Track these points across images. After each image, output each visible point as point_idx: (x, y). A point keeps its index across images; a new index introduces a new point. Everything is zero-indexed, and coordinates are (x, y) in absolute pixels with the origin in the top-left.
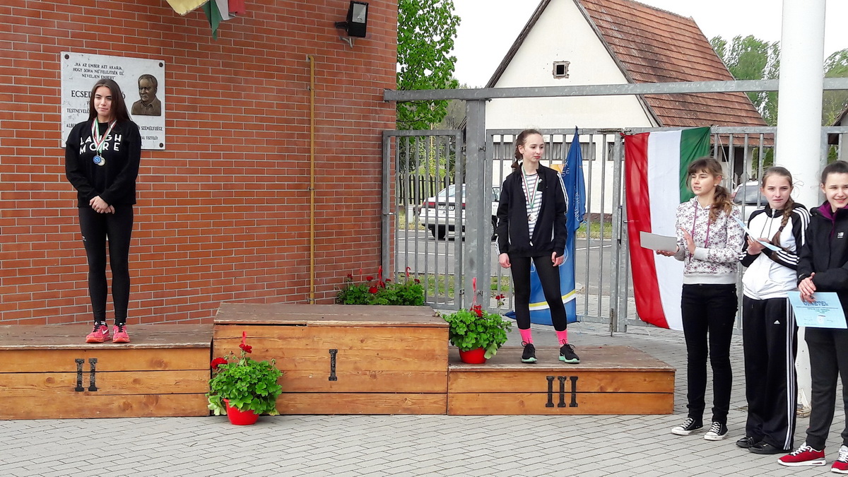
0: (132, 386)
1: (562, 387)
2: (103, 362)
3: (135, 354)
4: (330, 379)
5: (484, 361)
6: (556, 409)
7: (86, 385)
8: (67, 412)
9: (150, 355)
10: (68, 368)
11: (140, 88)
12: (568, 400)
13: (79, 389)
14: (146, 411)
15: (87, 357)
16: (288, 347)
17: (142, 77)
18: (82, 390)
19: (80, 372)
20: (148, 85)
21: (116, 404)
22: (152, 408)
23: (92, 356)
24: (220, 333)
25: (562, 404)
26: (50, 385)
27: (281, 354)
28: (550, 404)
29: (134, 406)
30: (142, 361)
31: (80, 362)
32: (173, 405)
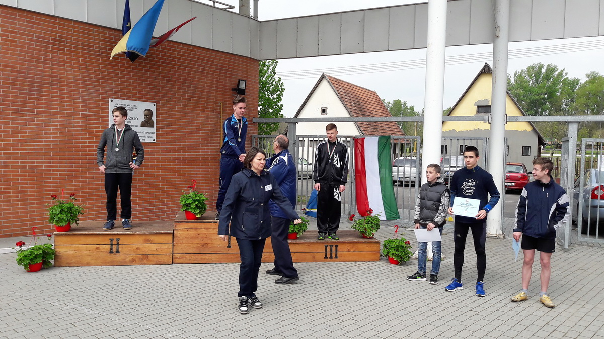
0: (136, 250)
1: (331, 249)
2: (122, 240)
3: (137, 236)
4: (228, 247)
5: (297, 238)
6: (329, 259)
7: (114, 250)
8: (106, 262)
9: (144, 237)
10: (106, 242)
11: (145, 115)
12: (334, 255)
13: (111, 252)
14: (143, 262)
15: (115, 238)
16: (209, 232)
17: (146, 110)
18: (113, 252)
19: (112, 244)
20: (149, 114)
21: (128, 259)
22: (145, 261)
23: (117, 237)
24: (177, 226)
25: (331, 257)
26: (98, 250)
27: (205, 236)
28: (326, 257)
29: (137, 260)
30: (141, 239)
31: (112, 240)
32: (155, 259)
